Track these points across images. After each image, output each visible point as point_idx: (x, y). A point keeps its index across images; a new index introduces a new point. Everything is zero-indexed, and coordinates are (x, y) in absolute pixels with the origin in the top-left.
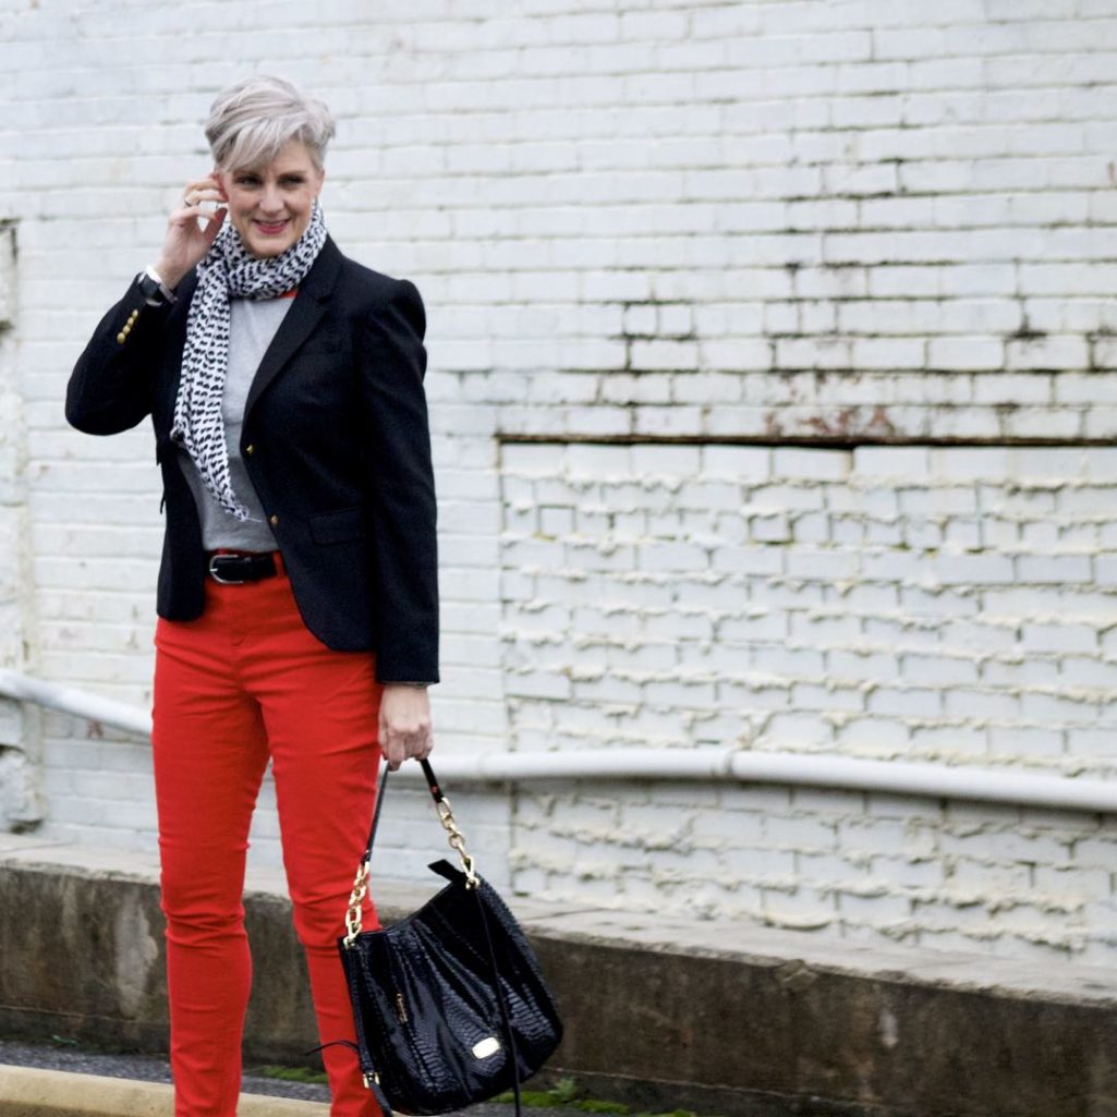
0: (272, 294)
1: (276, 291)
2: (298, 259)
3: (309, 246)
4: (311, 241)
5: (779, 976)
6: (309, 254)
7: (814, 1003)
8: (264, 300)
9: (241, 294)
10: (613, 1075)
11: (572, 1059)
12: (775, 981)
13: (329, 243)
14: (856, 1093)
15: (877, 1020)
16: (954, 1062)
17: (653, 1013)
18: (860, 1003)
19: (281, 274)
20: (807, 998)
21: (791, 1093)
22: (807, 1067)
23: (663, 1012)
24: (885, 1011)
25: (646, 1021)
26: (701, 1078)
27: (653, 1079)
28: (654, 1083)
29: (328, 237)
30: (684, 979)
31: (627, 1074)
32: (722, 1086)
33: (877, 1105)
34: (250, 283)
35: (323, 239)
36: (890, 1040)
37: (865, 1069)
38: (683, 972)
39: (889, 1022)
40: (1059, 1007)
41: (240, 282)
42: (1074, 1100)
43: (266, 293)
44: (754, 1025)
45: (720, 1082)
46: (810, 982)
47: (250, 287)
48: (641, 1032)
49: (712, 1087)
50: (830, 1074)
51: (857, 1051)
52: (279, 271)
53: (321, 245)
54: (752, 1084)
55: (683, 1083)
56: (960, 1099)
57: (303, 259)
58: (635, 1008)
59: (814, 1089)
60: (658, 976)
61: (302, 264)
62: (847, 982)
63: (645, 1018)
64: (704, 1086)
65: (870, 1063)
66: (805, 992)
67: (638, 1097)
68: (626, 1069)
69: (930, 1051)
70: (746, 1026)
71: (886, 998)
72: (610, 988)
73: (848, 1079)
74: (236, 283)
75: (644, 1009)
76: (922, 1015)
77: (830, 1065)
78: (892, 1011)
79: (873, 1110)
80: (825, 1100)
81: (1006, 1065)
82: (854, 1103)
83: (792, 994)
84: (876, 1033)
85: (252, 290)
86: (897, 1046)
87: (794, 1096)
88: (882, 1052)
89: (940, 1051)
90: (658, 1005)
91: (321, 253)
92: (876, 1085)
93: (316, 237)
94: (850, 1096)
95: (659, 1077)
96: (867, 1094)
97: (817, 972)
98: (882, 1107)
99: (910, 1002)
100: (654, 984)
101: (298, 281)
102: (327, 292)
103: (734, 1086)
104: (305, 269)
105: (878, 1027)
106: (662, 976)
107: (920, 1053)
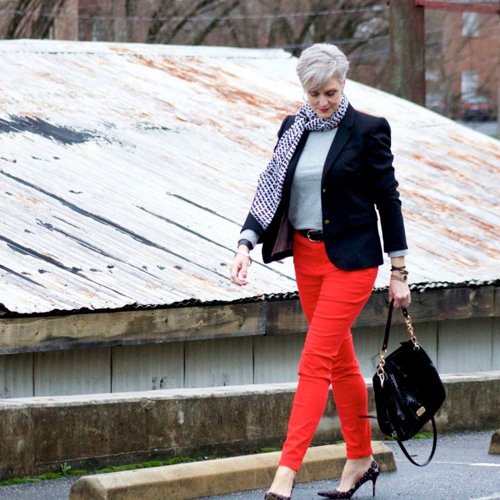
0: (330, 128)
1: (331, 127)
2: (339, 113)
3: (343, 107)
4: (343, 106)
5: (141, 405)
6: (343, 110)
7: (155, 413)
8: (326, 131)
9: (315, 129)
10: (79, 459)
11: (61, 456)
12: (140, 406)
13: (350, 106)
14: (170, 444)
15: (177, 414)
16: (203, 425)
17: (94, 430)
18: (171, 409)
19: (333, 120)
20: (152, 411)
21: (147, 450)
22: (152, 438)
23: (98, 428)
24: (180, 410)
25: (91, 433)
26: (113, 452)
27: (95, 457)
28: (96, 458)
29: (349, 103)
30: (106, 413)
31: (84, 457)
32: (122, 453)
33: (178, 447)
34: (320, 125)
35: (347, 104)
36: (181, 421)
37: (172, 434)
38: (106, 410)
39: (181, 414)
40: (237, 397)
41: (315, 124)
42: (242, 430)
43: (327, 128)
44: (133, 426)
45: (120, 452)
46: (153, 405)
47: (320, 126)
48: (89, 438)
49: (119, 454)
50: (161, 439)
51: (170, 428)
52: (332, 119)
53: (347, 106)
54: (132, 450)
55: (107, 455)
56: (206, 438)
57: (341, 113)
58: (86, 429)
59: (155, 447)
60: (96, 414)
61: (341, 115)
62: (166, 402)
63: (90, 432)
64: (115, 455)
65: (174, 432)
66: (151, 409)
67: (89, 465)
68: (83, 455)
69: (195, 423)
70: (130, 426)
71: (180, 406)
72: (77, 423)
73: (167, 440)
74: (314, 125)
75: (90, 429)
76: (192, 410)
77: (160, 435)
78: (182, 410)
79: (177, 449)
80: (160, 450)
81: (220, 422)
82: (170, 449)
83: (147, 410)
84: (177, 420)
85: (320, 128)
86: (184, 423)
87: (149, 451)
88: (179, 426)
89: (198, 422)
90: (96, 426)
91: (347, 109)
92: (177, 440)
93: (345, 103)
94: (168, 446)
95: (96, 455)
96: (174, 444)
97: (156, 401)
98: (179, 448)
99: (189, 405)
100: (94, 417)
101: (339, 121)
102: (351, 124)
103: (125, 452)
104: (342, 117)
105: (178, 417)
106: (97, 414)
107: (192, 424)
